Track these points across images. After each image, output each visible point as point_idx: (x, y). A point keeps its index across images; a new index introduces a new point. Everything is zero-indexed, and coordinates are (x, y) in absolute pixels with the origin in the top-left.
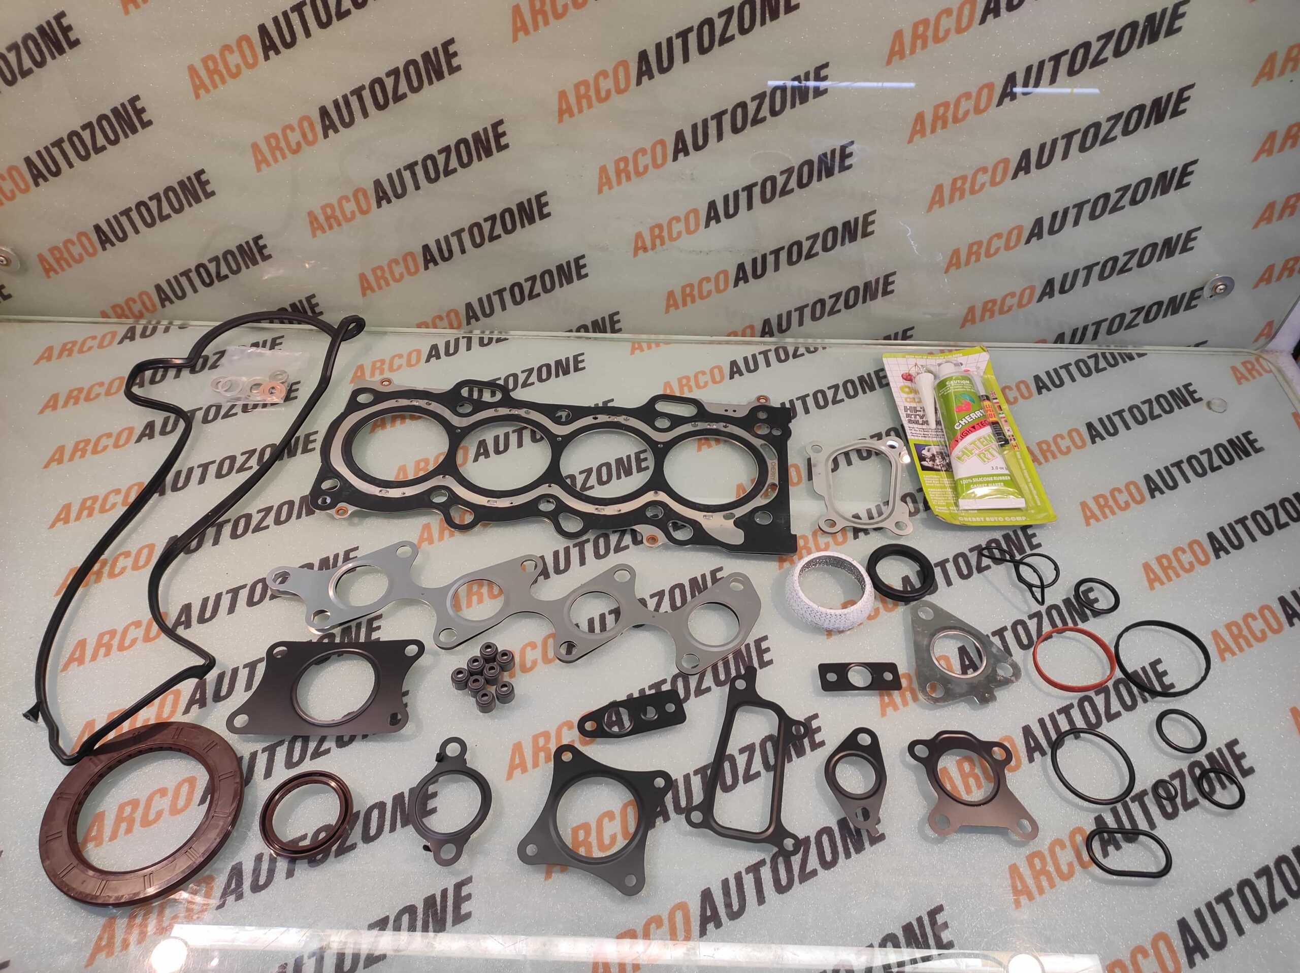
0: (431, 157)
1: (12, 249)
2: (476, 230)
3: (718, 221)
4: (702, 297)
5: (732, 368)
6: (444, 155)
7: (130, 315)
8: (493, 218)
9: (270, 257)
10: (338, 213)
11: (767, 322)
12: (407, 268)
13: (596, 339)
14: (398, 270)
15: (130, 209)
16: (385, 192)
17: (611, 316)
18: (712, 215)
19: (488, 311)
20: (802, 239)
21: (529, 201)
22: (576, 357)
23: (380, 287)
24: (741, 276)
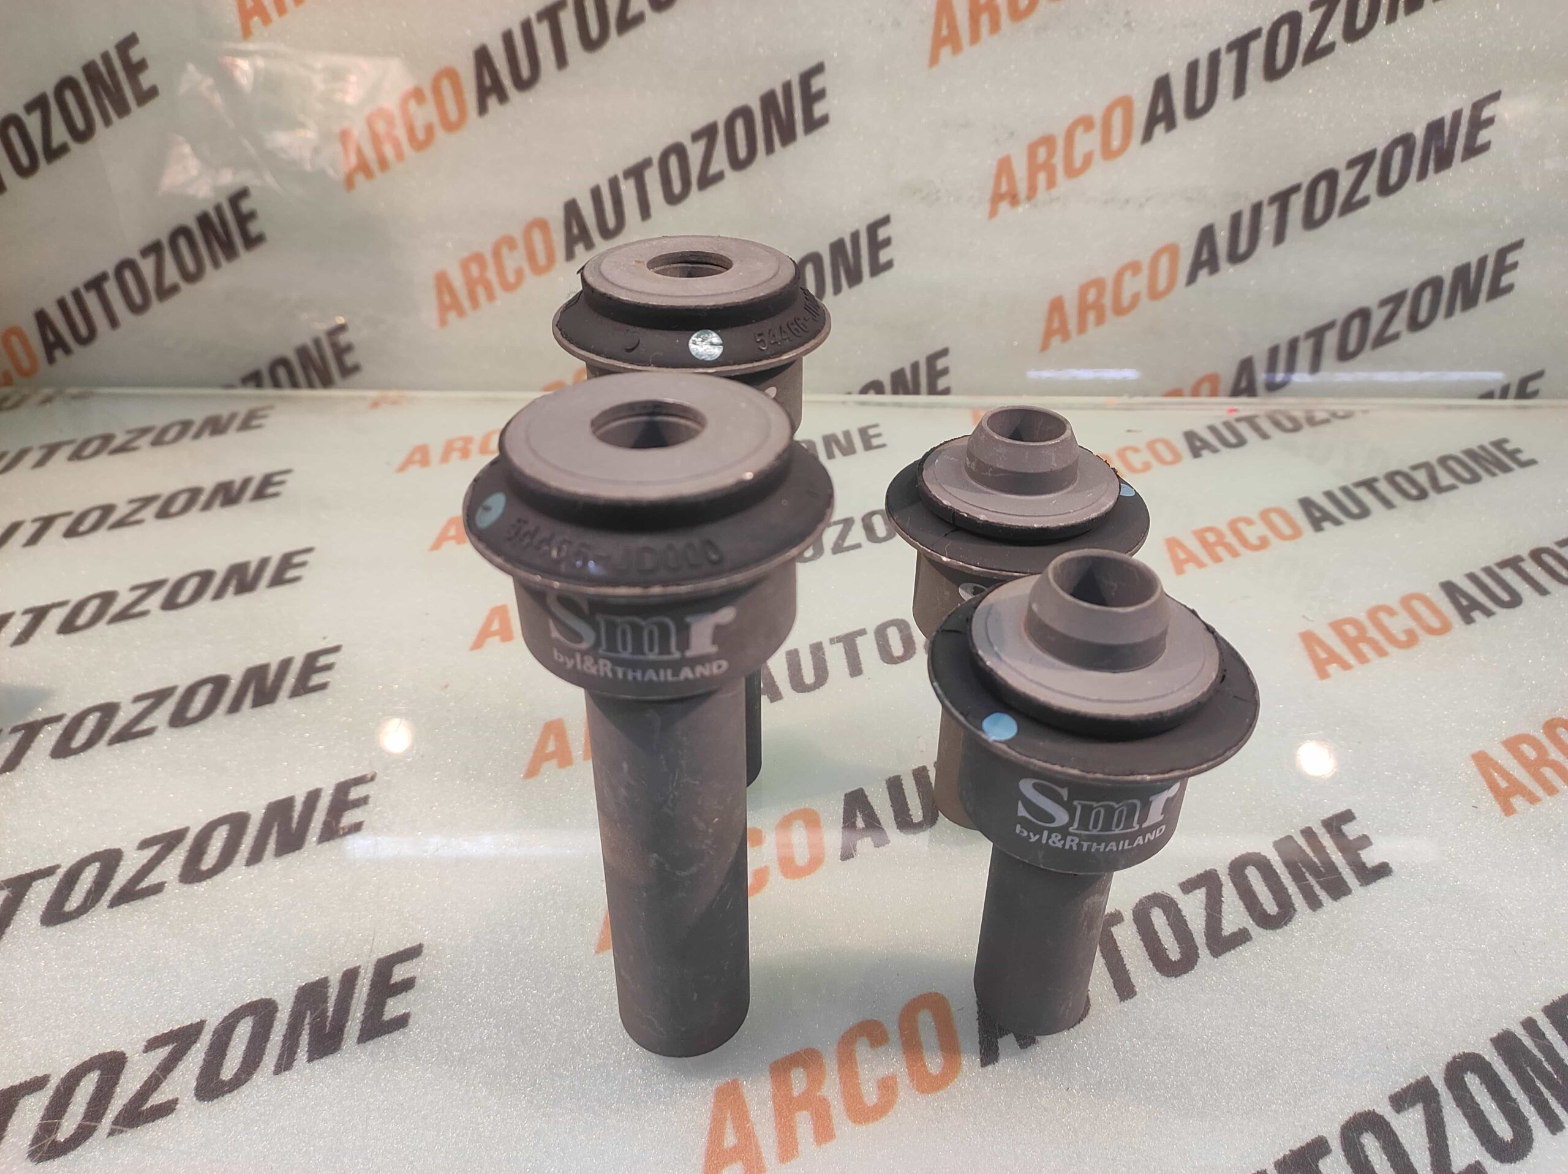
3: (1171, 125)
4: (1118, 309)
5: (1191, 443)
9: (260, 238)
10: (401, 133)
11: (1246, 366)
13: (898, 405)
14: (514, 260)
16: (495, 76)
17: (932, 359)
18: (1160, 110)
20: (1340, 165)
21: (787, 87)
22: (863, 432)
23: (475, 304)
24: (1205, 257)
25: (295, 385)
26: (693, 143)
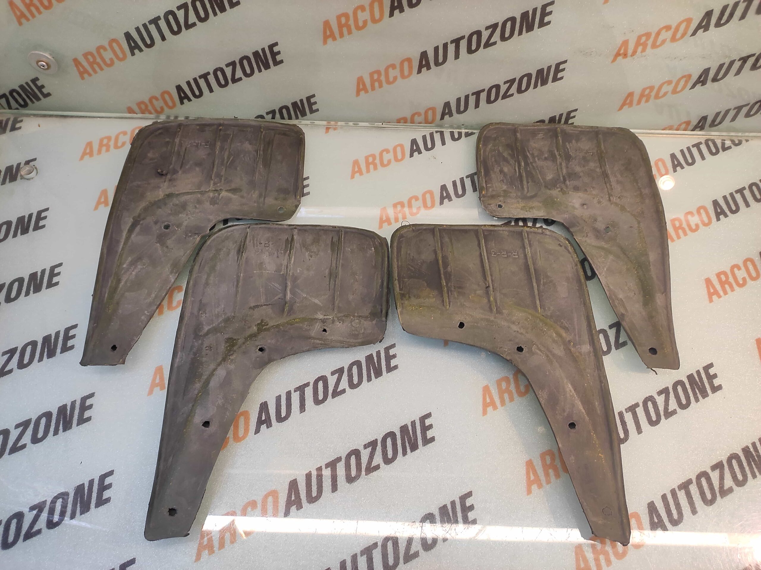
1: (50, 54)
2: (475, 37)
3: (706, 29)
5: (673, 162)
7: (153, 111)
8: (494, 27)
9: (281, 62)
10: (351, 22)
12: (402, 70)
15: (159, 18)
17: (569, 112)
19: (462, 108)
21: (535, 10)
23: (373, 88)
24: (701, 80)
25: (290, 117)
26: (486, 30)
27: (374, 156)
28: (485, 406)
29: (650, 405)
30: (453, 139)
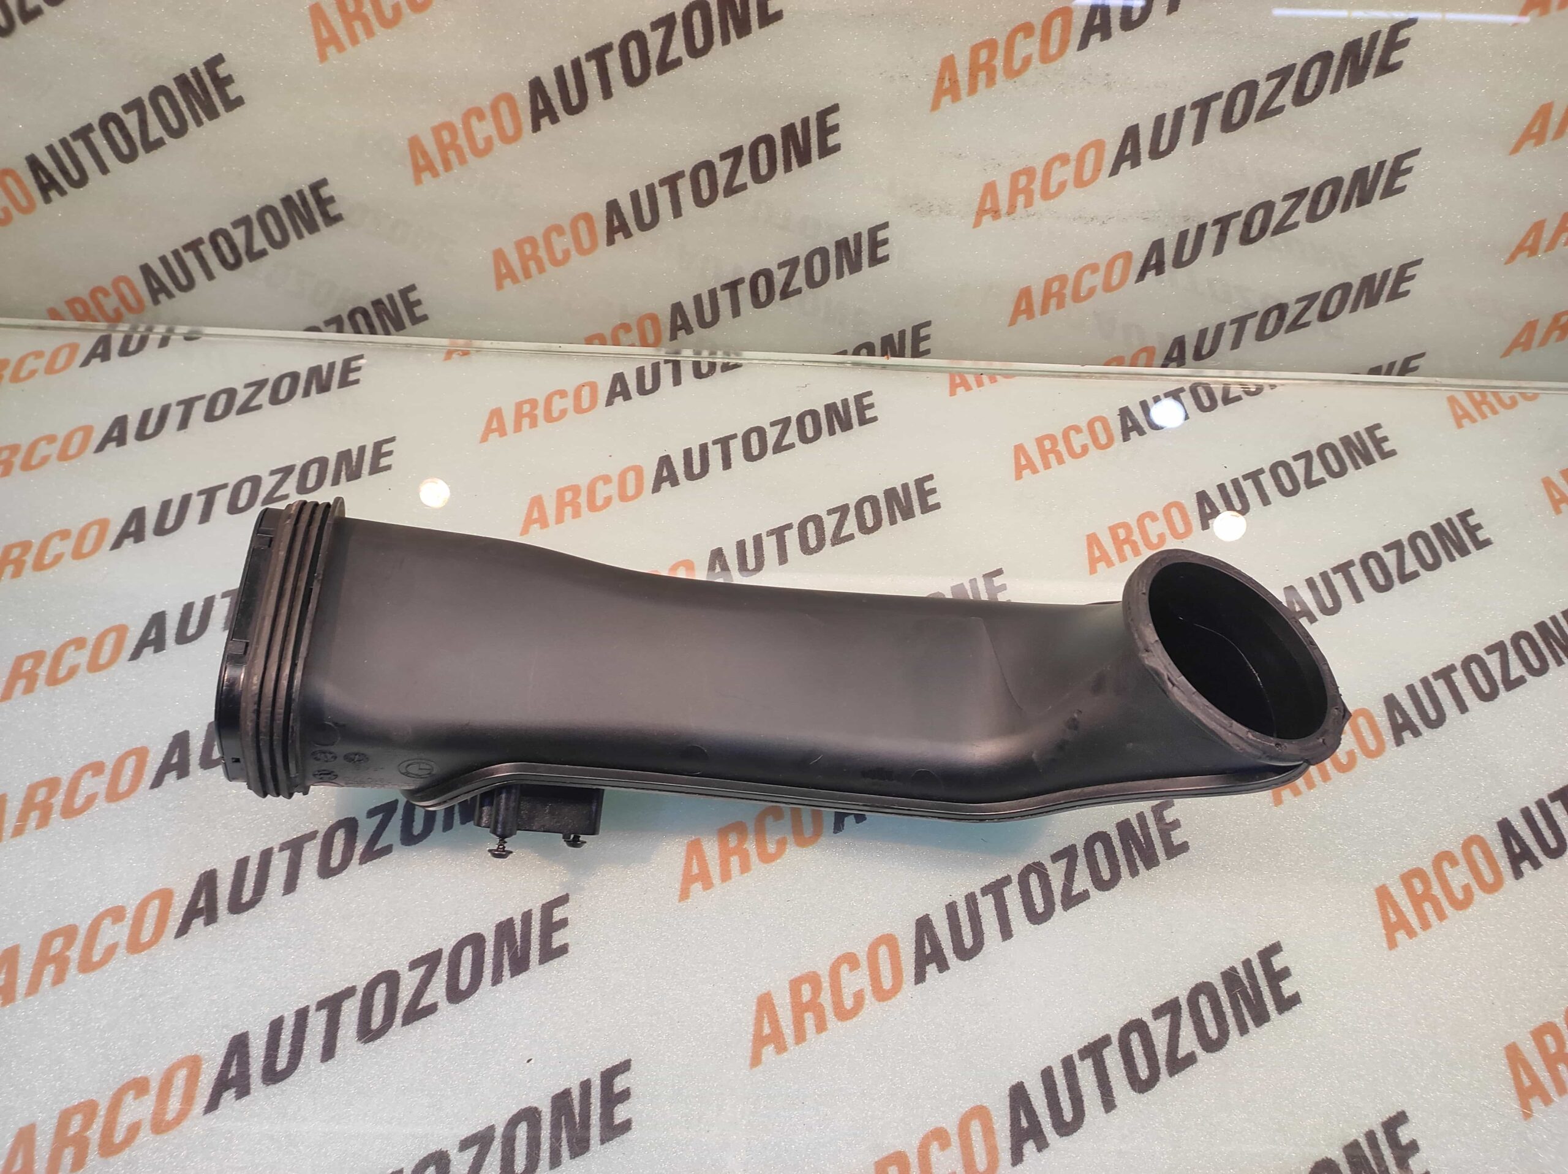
0: (638, 37)
2: (703, 175)
3: (1136, 162)
4: (1077, 298)
5: (1124, 424)
6: (661, 31)
7: (100, 317)
8: (735, 154)
9: (339, 218)
10: (462, 141)
11: (1180, 343)
12: (578, 240)
13: (884, 367)
14: (561, 243)
15: (89, 128)
16: (547, 101)
17: (916, 329)
18: (1128, 151)
19: (708, 317)
20: (1277, 198)
21: (805, 122)
22: (859, 399)
23: (527, 275)
24: (1153, 262)
25: (372, 331)
26: (721, 160)
27: (533, 403)
28: (688, 880)
29: (1034, 880)
30: (698, 374)
